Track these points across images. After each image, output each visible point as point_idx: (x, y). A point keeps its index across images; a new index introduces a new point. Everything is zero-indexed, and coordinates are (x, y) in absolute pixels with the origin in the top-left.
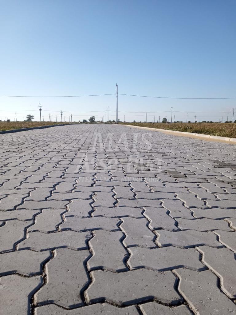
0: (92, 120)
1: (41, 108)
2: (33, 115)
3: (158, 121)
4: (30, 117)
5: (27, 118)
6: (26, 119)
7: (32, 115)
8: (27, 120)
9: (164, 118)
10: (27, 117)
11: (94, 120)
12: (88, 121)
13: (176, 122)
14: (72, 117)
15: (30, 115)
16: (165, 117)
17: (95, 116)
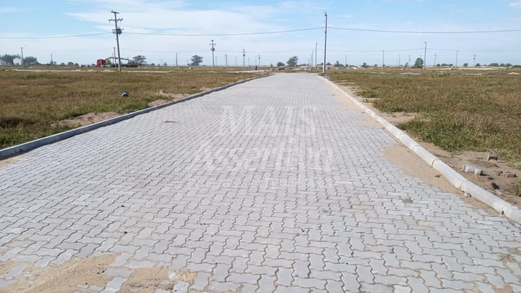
0: (292, 62)
1: (214, 47)
2: (201, 57)
3: (407, 63)
4: (197, 60)
5: (193, 60)
6: (191, 62)
7: (199, 55)
8: (193, 64)
9: (418, 59)
10: (192, 58)
11: (296, 63)
12: (286, 65)
13: (441, 64)
14: (259, 58)
15: (196, 56)
16: (419, 57)
17: (299, 57)
